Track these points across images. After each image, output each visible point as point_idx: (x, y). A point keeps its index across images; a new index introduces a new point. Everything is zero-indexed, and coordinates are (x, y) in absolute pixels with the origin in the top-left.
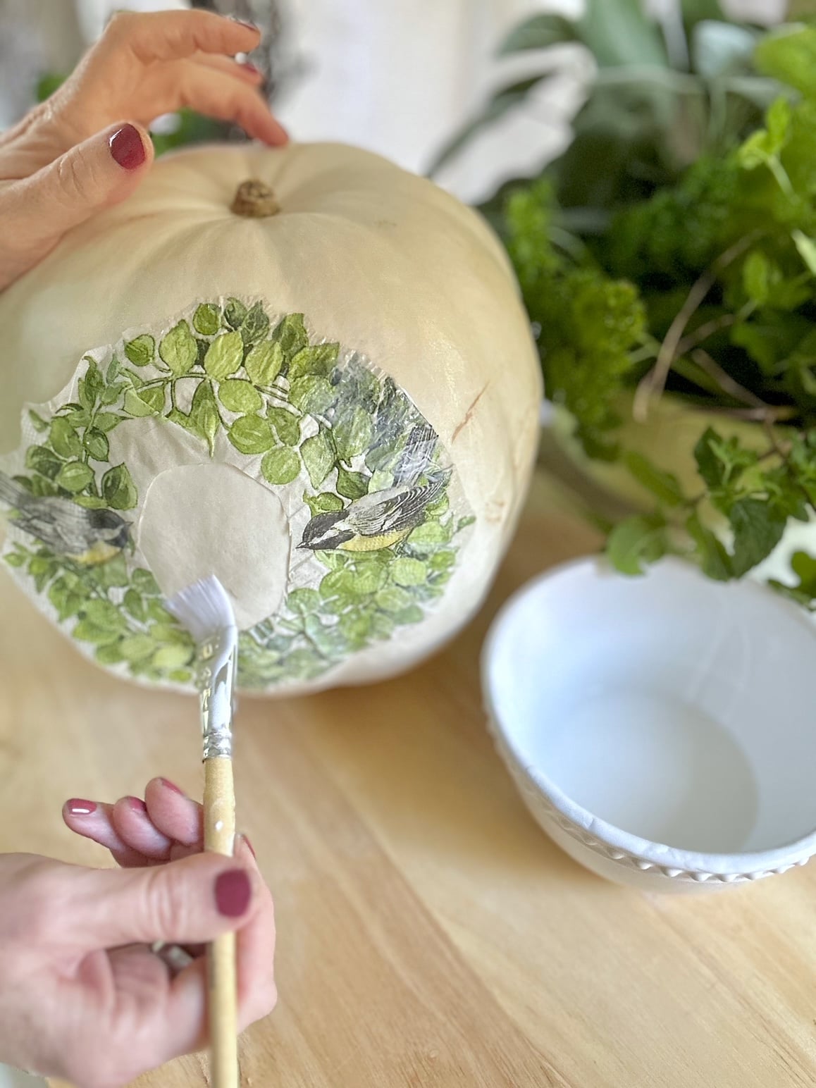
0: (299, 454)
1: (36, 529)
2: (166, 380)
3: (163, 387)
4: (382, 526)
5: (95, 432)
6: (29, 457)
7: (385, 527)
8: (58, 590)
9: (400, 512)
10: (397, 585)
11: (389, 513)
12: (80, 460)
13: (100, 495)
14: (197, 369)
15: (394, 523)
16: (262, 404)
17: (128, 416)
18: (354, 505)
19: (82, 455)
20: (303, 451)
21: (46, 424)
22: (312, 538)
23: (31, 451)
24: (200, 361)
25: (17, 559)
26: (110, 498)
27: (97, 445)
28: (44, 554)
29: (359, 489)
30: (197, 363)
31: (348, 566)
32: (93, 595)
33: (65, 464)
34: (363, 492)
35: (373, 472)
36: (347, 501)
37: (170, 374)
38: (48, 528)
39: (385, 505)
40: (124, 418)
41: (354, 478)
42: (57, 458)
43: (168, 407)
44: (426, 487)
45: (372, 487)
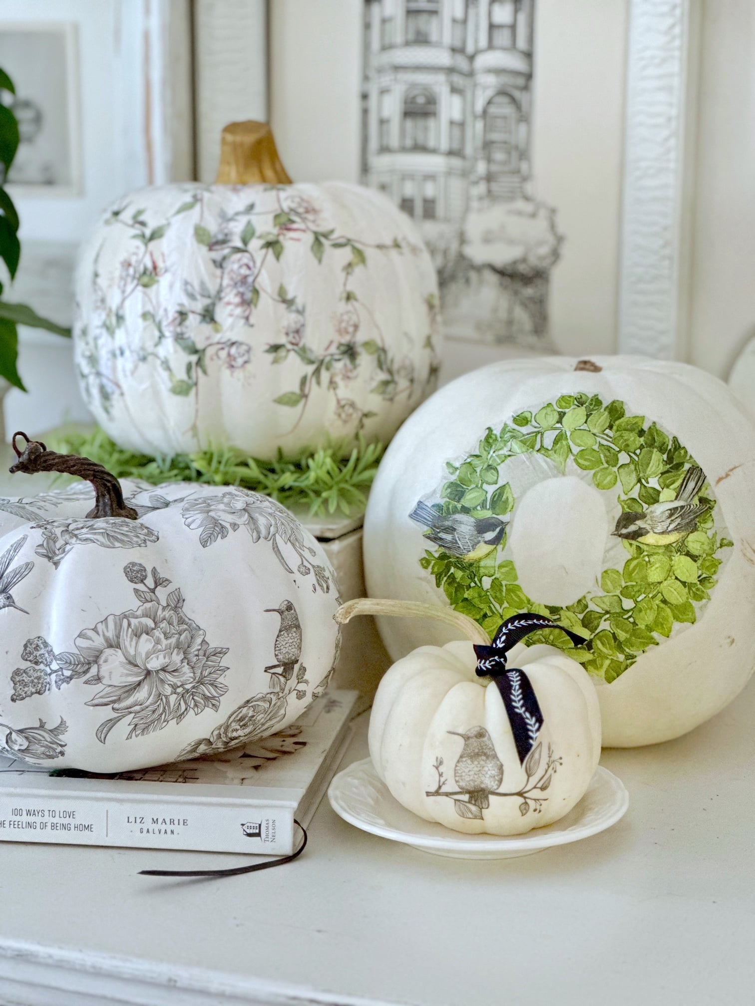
0: (617, 473)
1: (441, 539)
2: (538, 432)
3: (536, 436)
4: (667, 527)
5: (490, 467)
6: (444, 491)
7: (669, 529)
8: (449, 584)
9: (680, 520)
10: (676, 578)
11: (673, 518)
12: (477, 486)
13: (488, 507)
14: (559, 425)
15: (676, 526)
16: (596, 443)
17: (513, 454)
18: (650, 509)
19: (478, 483)
20: (620, 471)
21: (456, 469)
22: (621, 529)
23: (446, 486)
24: (560, 421)
25: (425, 563)
26: (494, 508)
27: (490, 476)
28: (443, 557)
29: (653, 498)
30: (558, 422)
31: (644, 556)
32: (473, 584)
33: (467, 490)
34: (656, 501)
35: (663, 489)
36: (645, 506)
37: (540, 429)
38: (448, 537)
39: (669, 512)
40: (509, 456)
41: (651, 491)
42: (463, 488)
43: (538, 446)
44: (697, 505)
45: (662, 497)
